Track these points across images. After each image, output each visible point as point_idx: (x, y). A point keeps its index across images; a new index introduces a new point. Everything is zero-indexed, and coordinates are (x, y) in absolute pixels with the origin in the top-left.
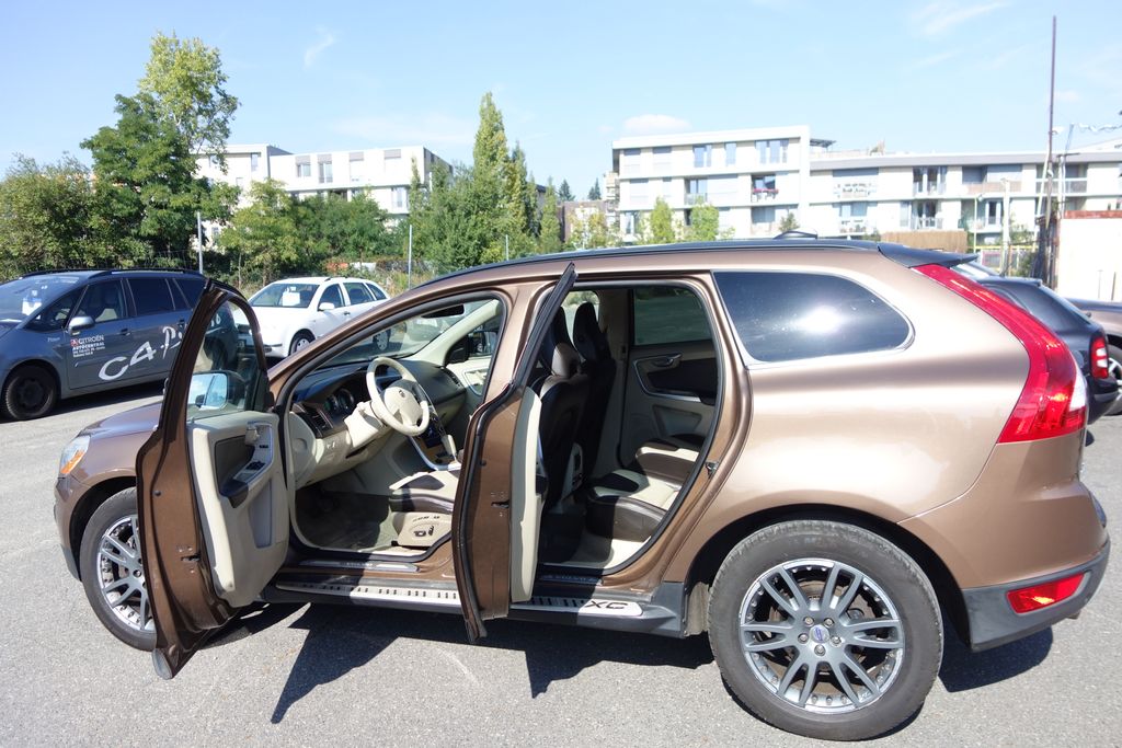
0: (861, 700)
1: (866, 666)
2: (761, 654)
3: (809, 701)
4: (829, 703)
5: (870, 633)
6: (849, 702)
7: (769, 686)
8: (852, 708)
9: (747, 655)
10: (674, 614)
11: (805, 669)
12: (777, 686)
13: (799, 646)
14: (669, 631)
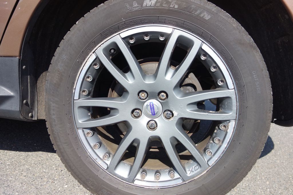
0: (189, 174)
1: (196, 139)
2: (94, 130)
3: (139, 176)
4: (157, 177)
5: (200, 105)
6: (177, 176)
7: (100, 162)
8: (180, 182)
9: (80, 132)
10: (12, 94)
11: (136, 145)
12: (108, 162)
13: (132, 121)
14: (9, 111)
